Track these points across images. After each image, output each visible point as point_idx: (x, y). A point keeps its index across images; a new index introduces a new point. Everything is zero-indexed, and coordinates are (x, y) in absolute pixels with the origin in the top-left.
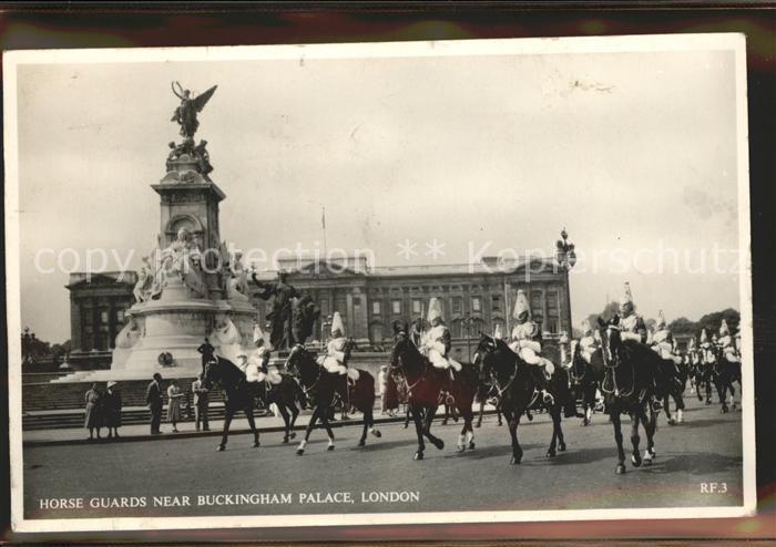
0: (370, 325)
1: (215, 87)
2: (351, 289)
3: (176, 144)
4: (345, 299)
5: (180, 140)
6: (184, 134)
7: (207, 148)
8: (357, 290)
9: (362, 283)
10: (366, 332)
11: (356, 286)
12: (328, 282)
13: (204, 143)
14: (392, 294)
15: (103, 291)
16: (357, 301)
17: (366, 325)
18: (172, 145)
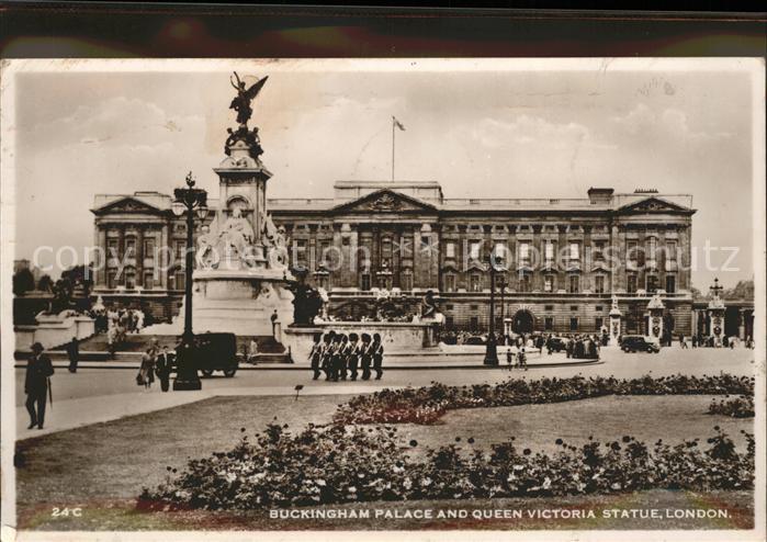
0: (441, 271)
1: (267, 77)
2: (420, 225)
3: (234, 130)
4: (413, 237)
5: (236, 127)
6: (239, 121)
7: (258, 134)
8: (426, 227)
9: (433, 219)
10: (436, 280)
11: (426, 223)
12: (392, 217)
13: (256, 130)
14: (470, 234)
15: (131, 216)
16: (425, 240)
17: (436, 273)
18: (230, 130)
